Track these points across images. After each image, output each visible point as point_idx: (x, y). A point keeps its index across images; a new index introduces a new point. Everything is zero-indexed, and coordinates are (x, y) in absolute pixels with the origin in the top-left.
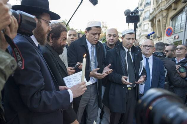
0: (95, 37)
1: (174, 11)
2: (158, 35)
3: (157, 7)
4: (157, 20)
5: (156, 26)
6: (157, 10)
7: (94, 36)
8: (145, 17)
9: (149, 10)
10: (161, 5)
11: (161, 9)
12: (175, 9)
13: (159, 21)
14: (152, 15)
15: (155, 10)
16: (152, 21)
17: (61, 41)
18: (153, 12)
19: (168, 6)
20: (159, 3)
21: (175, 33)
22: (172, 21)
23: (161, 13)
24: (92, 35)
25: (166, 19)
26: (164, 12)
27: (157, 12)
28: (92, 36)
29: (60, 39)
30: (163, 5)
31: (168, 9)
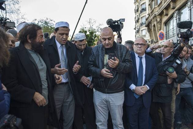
0: (63, 37)
1: (166, 16)
2: (154, 40)
3: (152, 12)
4: (152, 25)
5: (152, 31)
6: (151, 16)
7: (61, 37)
8: (142, 23)
9: (146, 16)
10: (154, 11)
11: (155, 15)
12: (167, 15)
13: (154, 26)
14: (148, 20)
15: (150, 16)
16: (148, 26)
17: (39, 39)
18: (148, 18)
19: (160, 12)
20: (153, 8)
21: (169, 37)
22: (165, 26)
23: (155, 19)
24: (60, 35)
25: (160, 23)
26: (158, 17)
27: (152, 17)
28: (60, 37)
29: (38, 38)
30: (156, 11)
31: (161, 14)
